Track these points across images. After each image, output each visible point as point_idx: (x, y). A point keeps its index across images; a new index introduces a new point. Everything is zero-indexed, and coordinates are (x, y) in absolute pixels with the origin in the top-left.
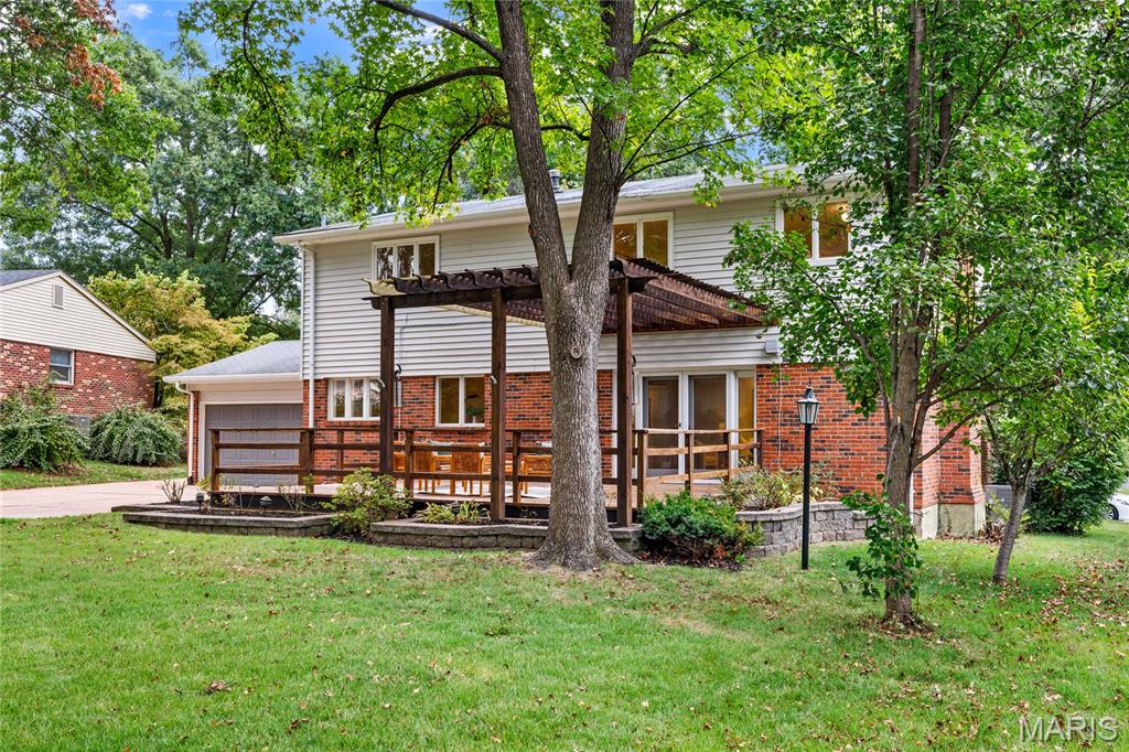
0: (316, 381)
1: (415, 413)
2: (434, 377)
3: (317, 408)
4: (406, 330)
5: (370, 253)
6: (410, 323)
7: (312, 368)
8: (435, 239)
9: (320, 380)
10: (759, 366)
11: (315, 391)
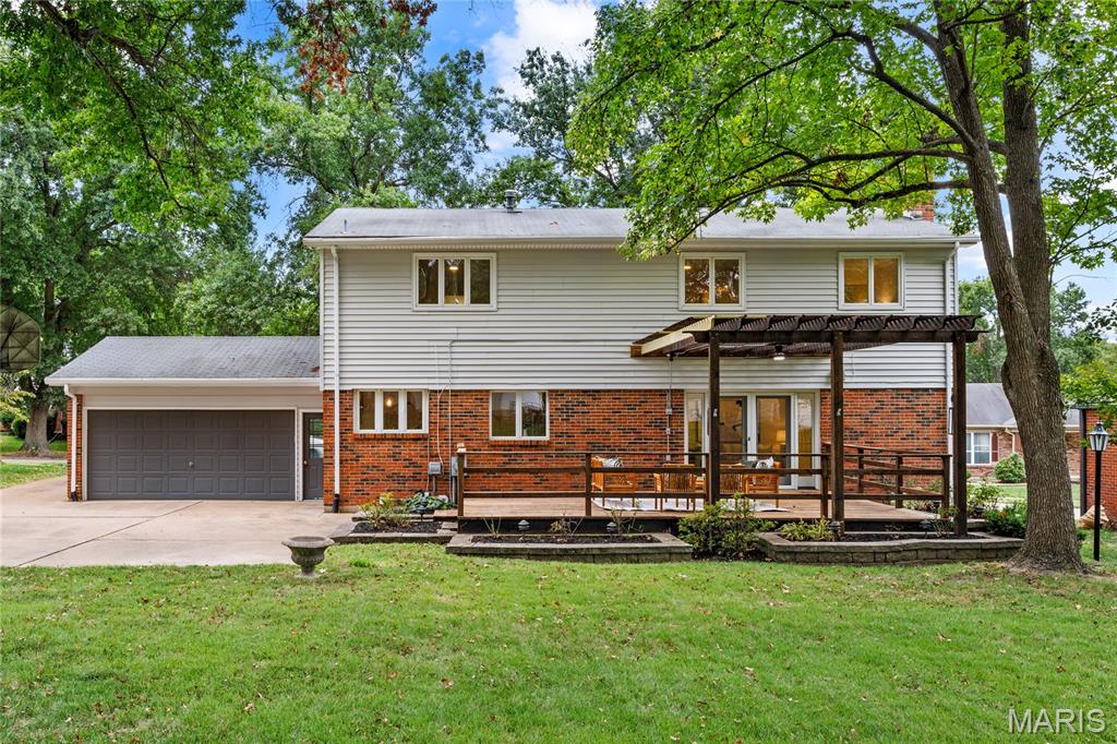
0: (341, 392)
1: (468, 426)
2: (487, 391)
3: (342, 420)
4: (455, 344)
5: (411, 264)
6: (461, 337)
7: (337, 378)
8: (492, 257)
9: (346, 391)
10: (822, 390)
11: (341, 402)
